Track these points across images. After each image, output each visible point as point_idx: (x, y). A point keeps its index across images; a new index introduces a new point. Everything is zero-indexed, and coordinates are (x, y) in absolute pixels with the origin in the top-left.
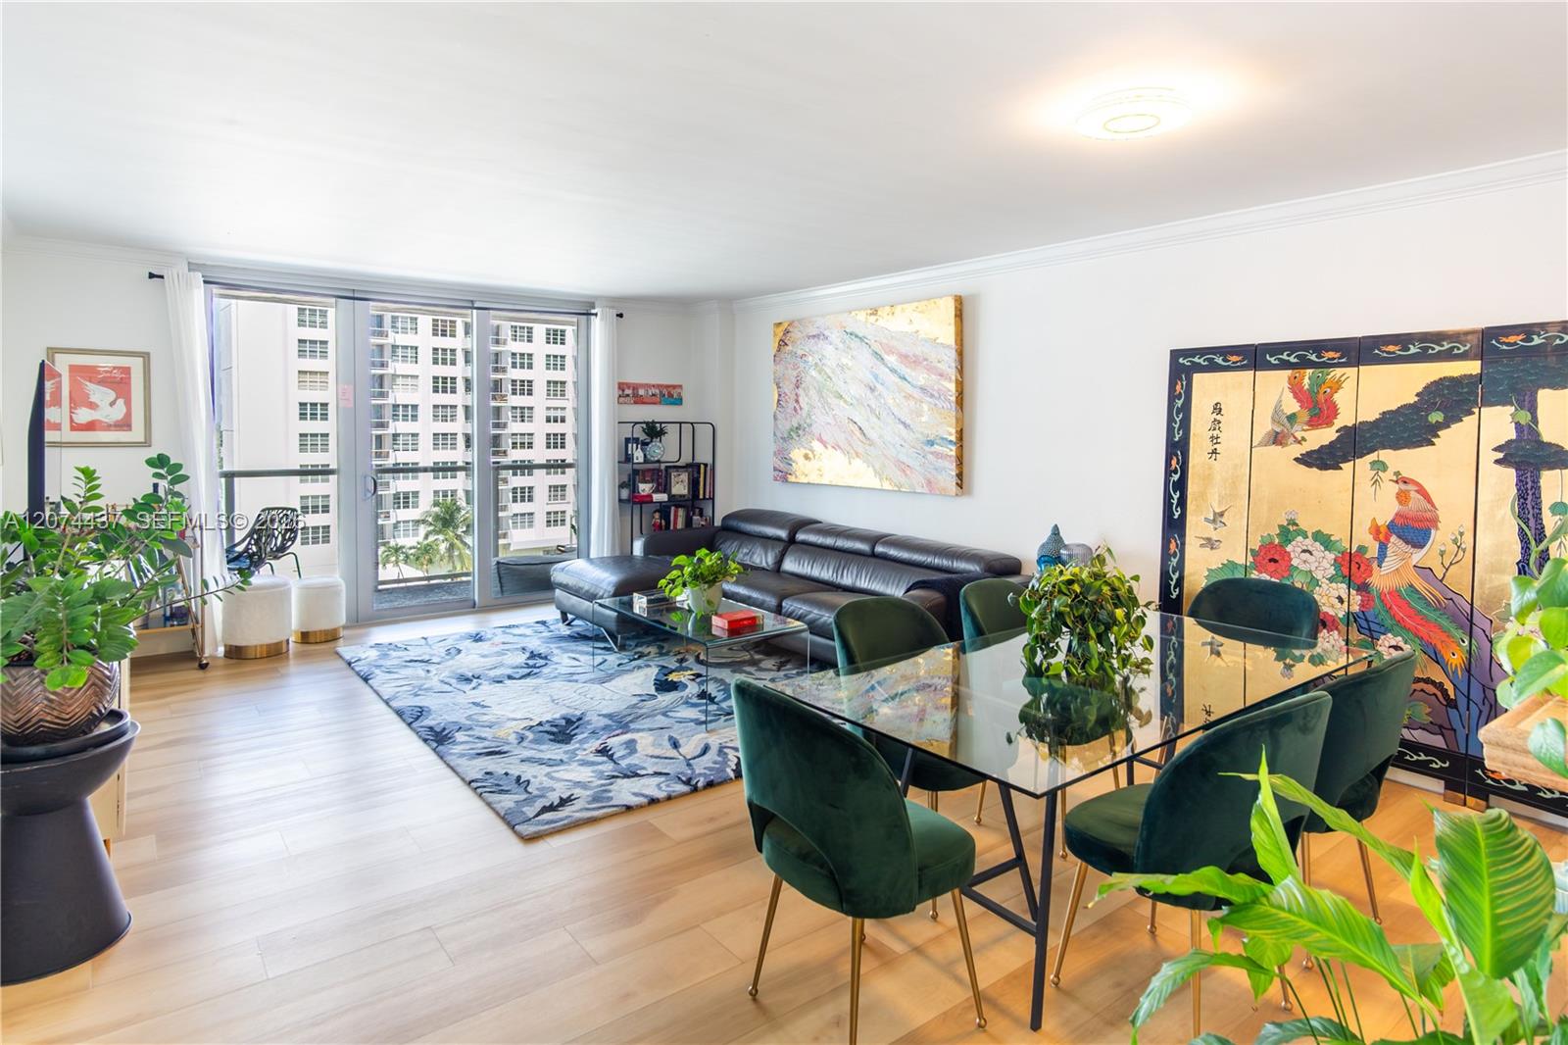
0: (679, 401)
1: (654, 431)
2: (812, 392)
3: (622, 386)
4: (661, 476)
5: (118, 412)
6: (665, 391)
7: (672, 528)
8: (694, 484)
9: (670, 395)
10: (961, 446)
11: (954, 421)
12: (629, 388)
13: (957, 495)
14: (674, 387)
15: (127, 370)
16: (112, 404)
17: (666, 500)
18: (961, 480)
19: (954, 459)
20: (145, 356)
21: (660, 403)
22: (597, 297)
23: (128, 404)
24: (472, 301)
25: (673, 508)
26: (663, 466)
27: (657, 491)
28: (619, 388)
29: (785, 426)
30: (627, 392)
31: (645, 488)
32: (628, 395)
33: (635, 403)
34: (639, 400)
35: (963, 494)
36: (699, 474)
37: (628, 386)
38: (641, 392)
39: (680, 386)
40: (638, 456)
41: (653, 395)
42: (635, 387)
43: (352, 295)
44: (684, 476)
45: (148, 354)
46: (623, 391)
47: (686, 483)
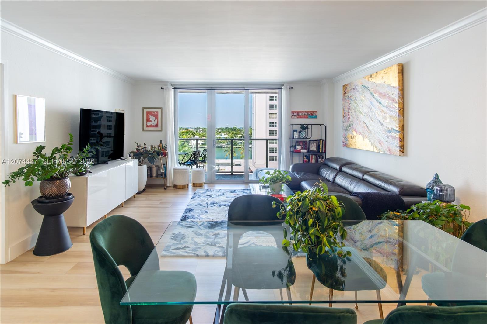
0: (316, 117)
1: (304, 127)
2: (353, 111)
3: (293, 112)
4: (305, 144)
5: (155, 123)
6: (310, 114)
7: (310, 162)
8: (318, 147)
9: (312, 115)
10: (403, 133)
11: (398, 121)
12: (296, 113)
13: (400, 155)
14: (314, 112)
15: (157, 112)
16: (154, 121)
17: (306, 152)
18: (403, 149)
19: (398, 139)
20: (161, 108)
21: (308, 118)
22: (284, 83)
23: (158, 121)
24: (244, 88)
25: (311, 155)
26: (308, 140)
27: (302, 149)
28: (292, 113)
29: (346, 125)
30: (295, 114)
31: (298, 147)
32: (295, 115)
33: (298, 118)
34: (299, 117)
35: (404, 155)
36: (321, 143)
37: (295, 112)
38: (300, 114)
39: (316, 112)
40: (296, 135)
41: (305, 115)
42: (298, 112)
43: (210, 89)
44: (315, 144)
45: (162, 108)
46: (293, 114)
47: (316, 146)
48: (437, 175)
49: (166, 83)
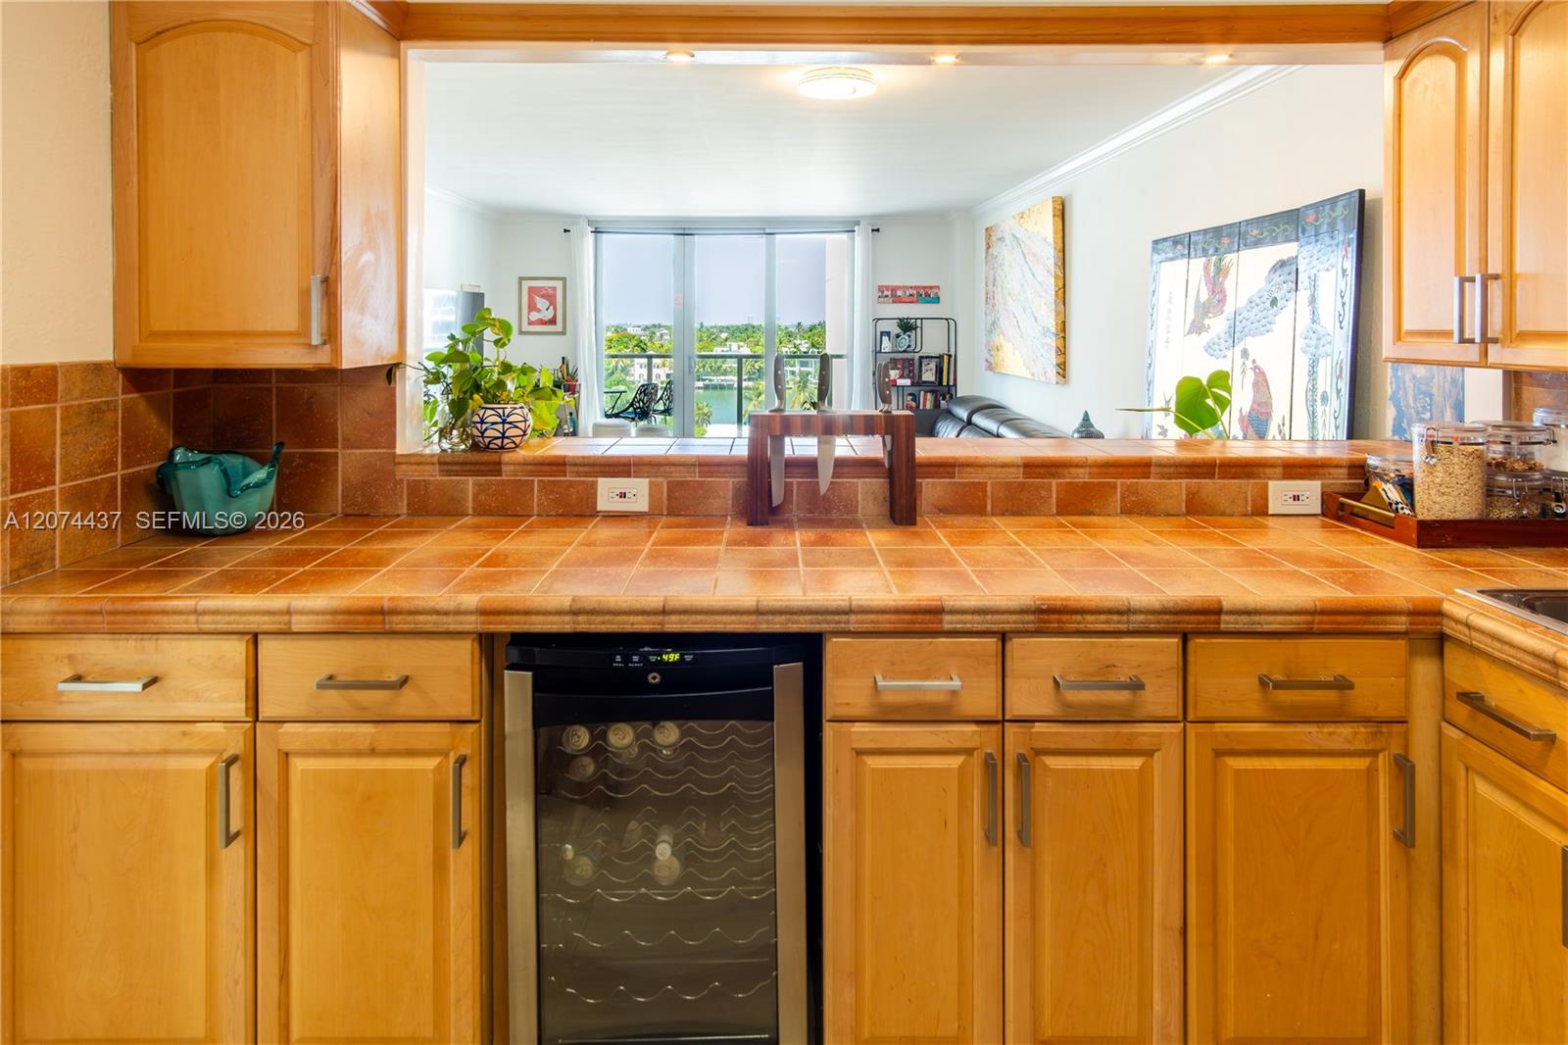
0: (937, 300)
1: (906, 326)
2: (1000, 289)
3: (881, 289)
4: (910, 366)
5: (549, 315)
6: (922, 292)
7: (921, 407)
8: (939, 371)
9: (927, 295)
10: (1064, 338)
11: (1054, 313)
12: (888, 290)
13: (1057, 383)
14: (931, 288)
15: (554, 289)
16: (547, 309)
17: (909, 384)
18: (1064, 370)
19: (1054, 350)
20: (564, 280)
21: (917, 302)
22: (861, 217)
23: (555, 309)
24: (764, 229)
25: (922, 393)
26: (917, 356)
27: (902, 377)
28: (879, 290)
29: (990, 319)
30: (886, 293)
31: (894, 374)
32: (887, 296)
33: (894, 302)
34: (897, 300)
35: (1065, 383)
36: (945, 363)
37: (887, 288)
38: (899, 293)
39: (938, 287)
40: (887, 345)
41: (911, 295)
42: (894, 289)
43: (682, 232)
44: (933, 365)
45: (565, 278)
46: (883, 292)
47: (934, 372)
48: (1086, 412)
49: (575, 218)
